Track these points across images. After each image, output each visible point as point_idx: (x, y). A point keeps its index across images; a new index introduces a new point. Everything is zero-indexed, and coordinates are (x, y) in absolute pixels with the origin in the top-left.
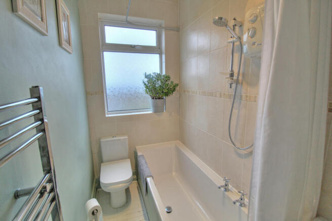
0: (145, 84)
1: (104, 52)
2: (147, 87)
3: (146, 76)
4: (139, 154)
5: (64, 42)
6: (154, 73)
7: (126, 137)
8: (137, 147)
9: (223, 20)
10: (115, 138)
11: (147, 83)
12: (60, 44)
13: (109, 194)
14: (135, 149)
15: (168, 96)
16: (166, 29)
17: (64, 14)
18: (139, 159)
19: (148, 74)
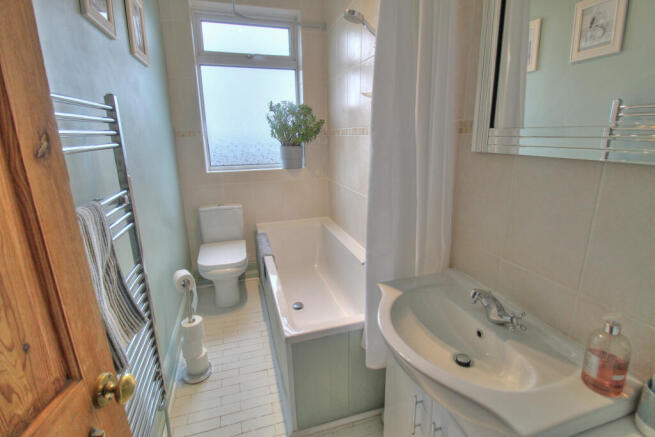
0: (270, 121)
1: (202, 67)
2: (273, 127)
3: (272, 109)
4: (260, 232)
5: (136, 49)
6: (284, 102)
7: (240, 206)
8: (258, 225)
9: (356, 14)
10: (222, 207)
11: (273, 119)
12: (132, 51)
13: (211, 282)
14: (255, 226)
15: (307, 141)
16: (304, 27)
17: (136, 8)
18: (259, 238)
19: (275, 103)
